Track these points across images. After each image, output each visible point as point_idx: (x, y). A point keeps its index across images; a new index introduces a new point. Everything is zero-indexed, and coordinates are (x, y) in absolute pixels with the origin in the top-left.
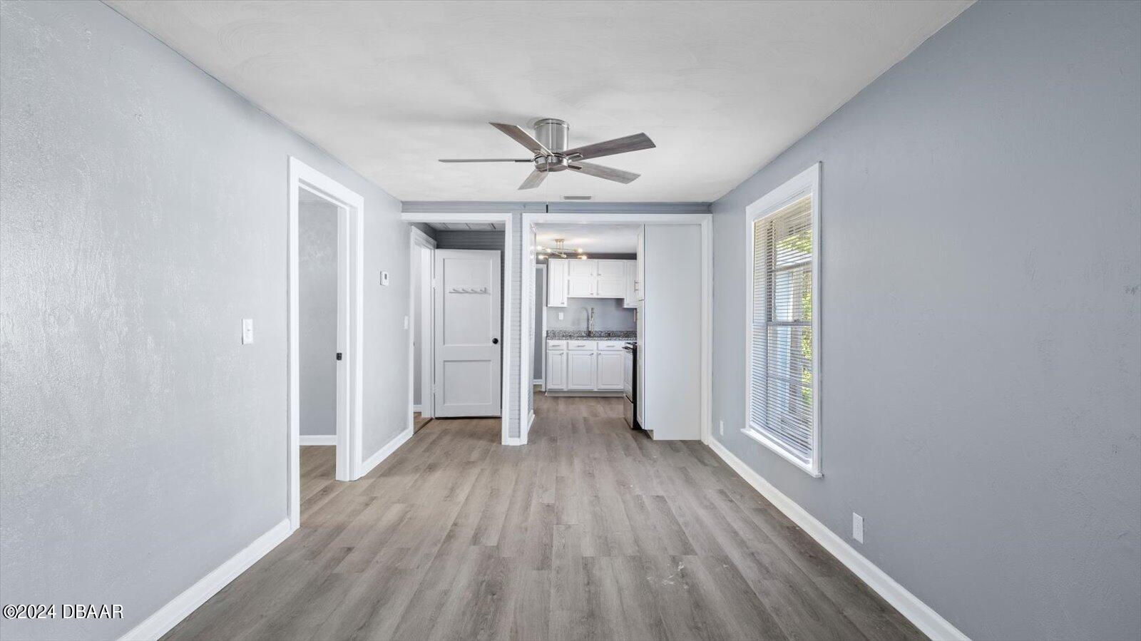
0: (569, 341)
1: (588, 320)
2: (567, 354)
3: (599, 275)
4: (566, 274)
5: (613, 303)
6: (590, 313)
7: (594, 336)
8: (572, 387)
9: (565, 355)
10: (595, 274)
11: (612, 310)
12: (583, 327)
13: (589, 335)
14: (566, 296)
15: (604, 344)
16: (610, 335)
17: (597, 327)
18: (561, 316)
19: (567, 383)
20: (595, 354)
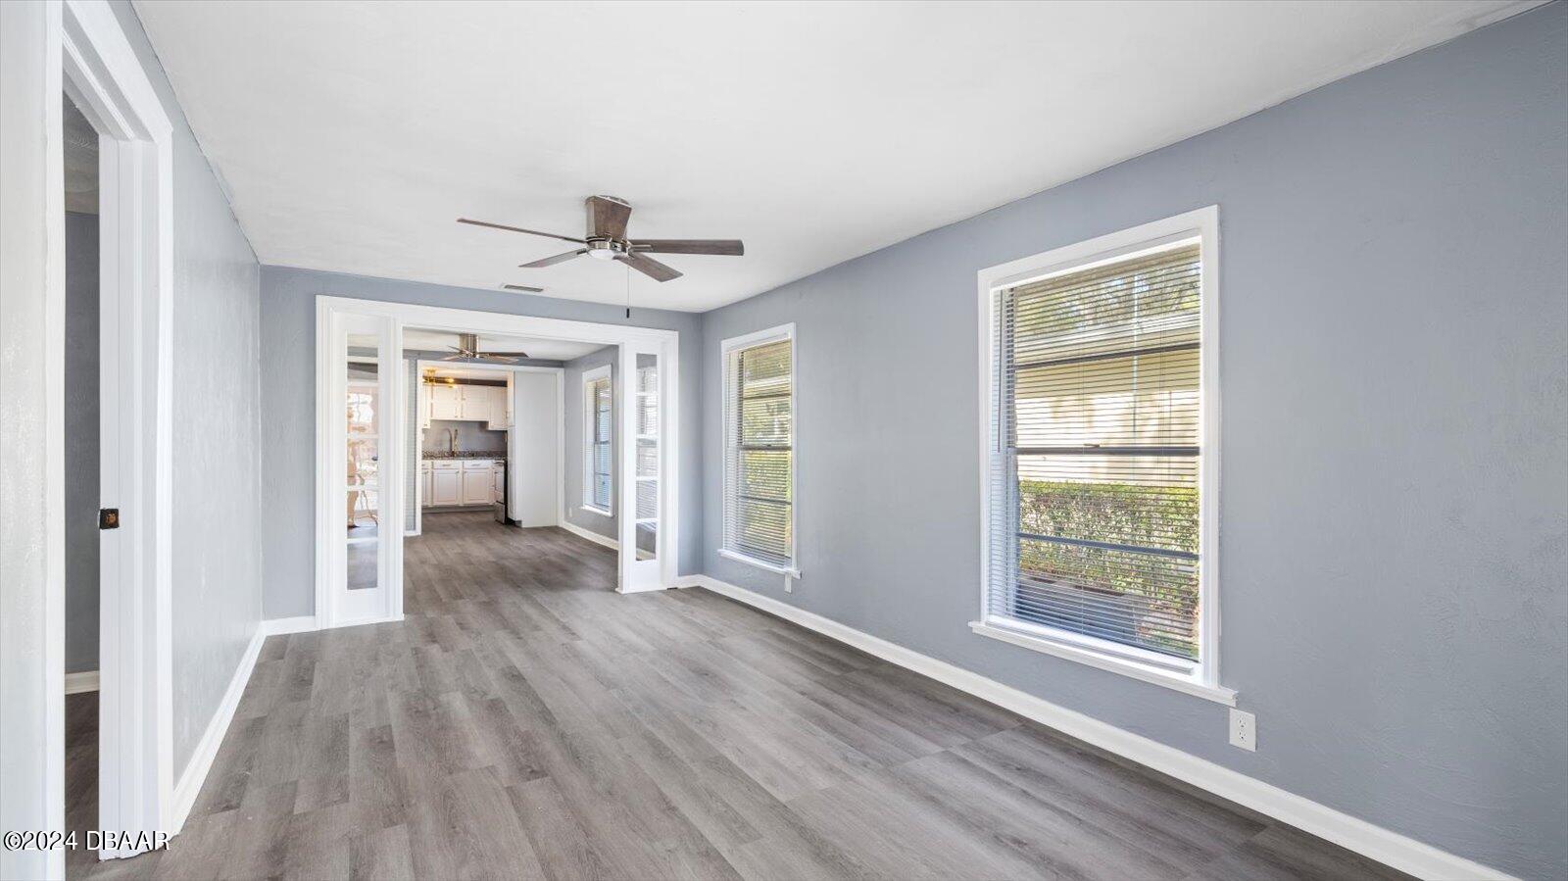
1: (451, 441)
2: (433, 473)
3: (463, 399)
4: (429, 397)
5: (477, 425)
6: (453, 436)
7: (458, 456)
8: (437, 503)
10: (459, 399)
11: (476, 432)
12: (446, 447)
13: (452, 455)
14: (429, 418)
15: (469, 463)
16: (473, 455)
17: (459, 447)
19: (432, 498)
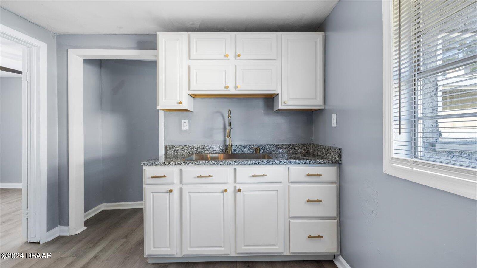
0: (184, 168)
9: (176, 192)
18: (186, 125)
20: (231, 190)
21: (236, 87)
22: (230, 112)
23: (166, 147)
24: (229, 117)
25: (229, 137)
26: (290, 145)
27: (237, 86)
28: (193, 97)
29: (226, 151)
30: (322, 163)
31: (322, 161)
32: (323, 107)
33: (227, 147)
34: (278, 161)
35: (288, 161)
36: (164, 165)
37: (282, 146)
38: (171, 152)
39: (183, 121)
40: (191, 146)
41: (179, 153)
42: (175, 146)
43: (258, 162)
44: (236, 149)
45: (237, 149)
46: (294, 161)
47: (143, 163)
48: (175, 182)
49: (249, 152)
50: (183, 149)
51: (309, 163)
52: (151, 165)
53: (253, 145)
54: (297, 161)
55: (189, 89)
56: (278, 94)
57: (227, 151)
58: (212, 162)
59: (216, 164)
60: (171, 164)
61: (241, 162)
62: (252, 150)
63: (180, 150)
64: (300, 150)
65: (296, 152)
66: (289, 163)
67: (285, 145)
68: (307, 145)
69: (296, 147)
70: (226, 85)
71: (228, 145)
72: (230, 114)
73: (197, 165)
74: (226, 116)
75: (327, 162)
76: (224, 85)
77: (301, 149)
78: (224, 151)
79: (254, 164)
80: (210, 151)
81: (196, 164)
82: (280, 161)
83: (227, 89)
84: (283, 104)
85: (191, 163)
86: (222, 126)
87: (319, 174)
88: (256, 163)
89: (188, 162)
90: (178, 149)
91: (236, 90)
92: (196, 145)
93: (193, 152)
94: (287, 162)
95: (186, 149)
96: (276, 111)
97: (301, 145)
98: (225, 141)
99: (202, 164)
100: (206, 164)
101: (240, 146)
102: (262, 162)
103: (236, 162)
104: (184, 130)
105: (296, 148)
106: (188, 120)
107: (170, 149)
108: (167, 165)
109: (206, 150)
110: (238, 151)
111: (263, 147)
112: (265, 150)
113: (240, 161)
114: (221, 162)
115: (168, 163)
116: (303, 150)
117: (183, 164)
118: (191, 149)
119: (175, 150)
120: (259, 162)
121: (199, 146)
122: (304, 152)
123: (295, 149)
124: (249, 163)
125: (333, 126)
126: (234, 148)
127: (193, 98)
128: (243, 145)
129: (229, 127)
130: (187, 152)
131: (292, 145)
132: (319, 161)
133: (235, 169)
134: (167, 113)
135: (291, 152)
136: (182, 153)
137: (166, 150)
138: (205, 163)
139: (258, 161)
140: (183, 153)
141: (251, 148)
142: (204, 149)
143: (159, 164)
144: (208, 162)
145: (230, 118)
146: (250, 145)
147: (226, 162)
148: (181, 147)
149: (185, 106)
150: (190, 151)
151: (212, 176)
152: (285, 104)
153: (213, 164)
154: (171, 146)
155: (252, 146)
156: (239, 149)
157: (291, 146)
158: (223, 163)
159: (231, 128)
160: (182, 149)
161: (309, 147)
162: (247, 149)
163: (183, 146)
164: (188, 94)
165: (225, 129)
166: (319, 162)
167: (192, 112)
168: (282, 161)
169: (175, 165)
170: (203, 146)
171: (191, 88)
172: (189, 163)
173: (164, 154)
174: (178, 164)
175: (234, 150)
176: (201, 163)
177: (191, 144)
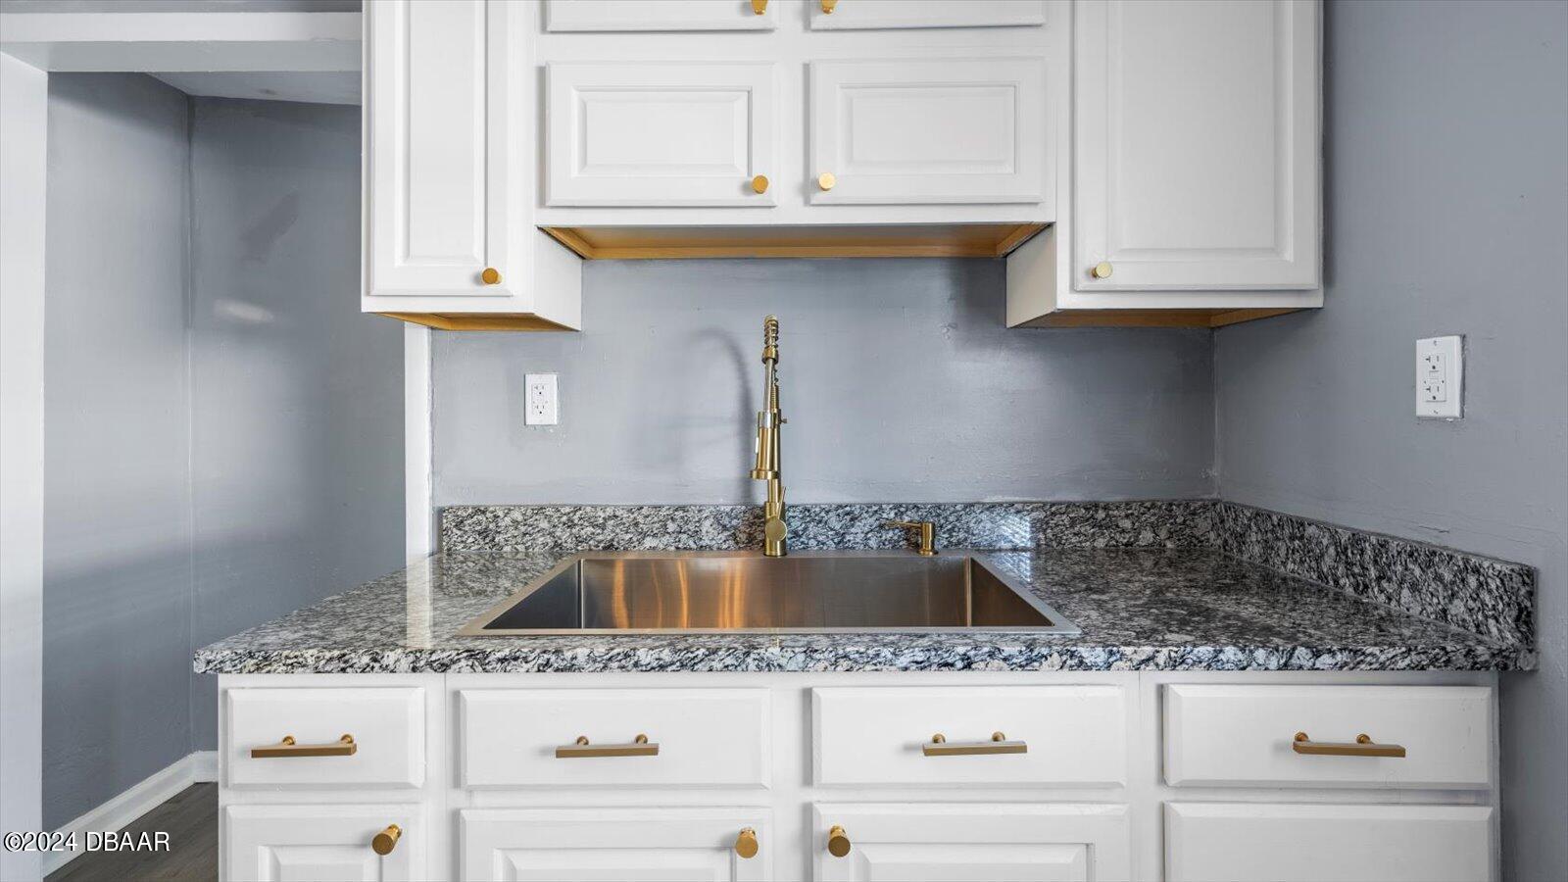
0: (471, 687)
9: (423, 849)
18: (544, 401)
20: (778, 841)
21: (810, 187)
22: (772, 330)
23: (440, 513)
24: (771, 360)
25: (770, 474)
26: (1096, 506)
27: (817, 181)
28: (582, 257)
29: (751, 538)
30: (1401, 664)
31: (1404, 655)
32: (1316, 302)
33: (757, 517)
34: (1099, 649)
35: (1165, 651)
36: (343, 670)
37: (1053, 514)
38: (467, 544)
39: (532, 380)
40: (568, 510)
41: (507, 549)
42: (484, 512)
43: (965, 657)
44: (805, 529)
45: (813, 529)
46: (1205, 651)
47: (207, 655)
48: (416, 778)
49: (873, 543)
50: (525, 527)
51: (1313, 668)
52: (258, 669)
53: (897, 506)
54: (1230, 653)
55: (542, 202)
56: (1050, 225)
57: (760, 537)
58: (655, 654)
59: (683, 666)
60: (385, 662)
61: (846, 656)
62: (891, 534)
63: (512, 532)
64: (1147, 537)
65: (1126, 545)
66: (1174, 664)
67: (1069, 505)
68: (1187, 506)
69: (1127, 516)
70: (749, 174)
71: (763, 508)
72: (777, 338)
73: (557, 670)
74: (754, 350)
75: (1433, 661)
76: (742, 175)
77: (1154, 528)
78: (743, 537)
79: (934, 667)
80: (666, 539)
81: (548, 664)
82: (1111, 653)
83: (759, 197)
84: (1084, 283)
85: (516, 659)
86: (731, 406)
87: (1379, 739)
88: (952, 665)
89: (499, 655)
90: (502, 524)
91: (807, 202)
92: (594, 507)
93: (579, 540)
94: (1161, 659)
95: (544, 524)
96: (1016, 327)
97: (1153, 506)
98: (747, 484)
99: (591, 666)
100: (615, 665)
101: (827, 512)
102: (991, 655)
103: (817, 656)
104: (534, 426)
105: (1127, 524)
106: (555, 377)
107: (459, 525)
108: (363, 671)
109: (645, 535)
110: (815, 538)
111: (951, 519)
112: (962, 535)
113: (841, 652)
114: (715, 652)
115: (366, 659)
116: (1163, 534)
117: (463, 663)
118: (570, 524)
119: (484, 533)
120: (972, 653)
121: (609, 512)
122: (1169, 545)
123: (1123, 531)
124: (903, 661)
125: (1424, 409)
126: (796, 524)
127: (580, 261)
128: (840, 506)
129: (769, 416)
130: (550, 540)
131: (1106, 508)
132: (1376, 650)
133: (807, 694)
134: (450, 336)
135: (1101, 543)
136: (521, 548)
137: (440, 532)
138: (610, 659)
139: (961, 650)
140: (527, 548)
141: (883, 522)
142: (637, 524)
143: (311, 661)
144: (627, 656)
145: (775, 361)
146: (881, 508)
147: (747, 654)
148: (517, 515)
149: (519, 294)
150: (564, 535)
151: (653, 751)
152: (1098, 284)
153: (662, 667)
154: (465, 508)
155: (892, 515)
156: (819, 529)
157: (1101, 515)
158: (729, 661)
159: (778, 420)
160: (523, 529)
161: (1198, 520)
162: (866, 529)
163: (529, 513)
164: (540, 229)
165: (747, 420)
166: (1382, 658)
167: (577, 331)
168: (1128, 650)
169: (414, 669)
170: (630, 511)
171: (555, 195)
172: (502, 660)
173: (432, 554)
174: (430, 664)
175: (796, 534)
176: (581, 660)
177: (567, 498)
